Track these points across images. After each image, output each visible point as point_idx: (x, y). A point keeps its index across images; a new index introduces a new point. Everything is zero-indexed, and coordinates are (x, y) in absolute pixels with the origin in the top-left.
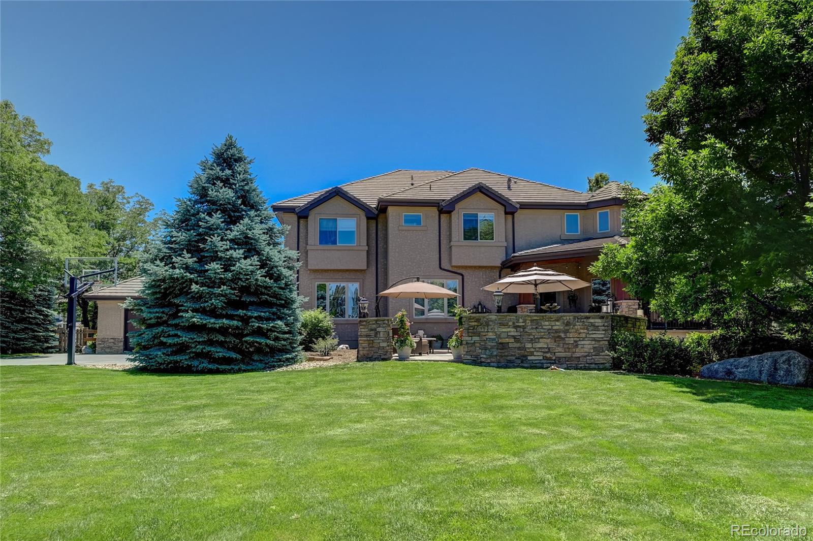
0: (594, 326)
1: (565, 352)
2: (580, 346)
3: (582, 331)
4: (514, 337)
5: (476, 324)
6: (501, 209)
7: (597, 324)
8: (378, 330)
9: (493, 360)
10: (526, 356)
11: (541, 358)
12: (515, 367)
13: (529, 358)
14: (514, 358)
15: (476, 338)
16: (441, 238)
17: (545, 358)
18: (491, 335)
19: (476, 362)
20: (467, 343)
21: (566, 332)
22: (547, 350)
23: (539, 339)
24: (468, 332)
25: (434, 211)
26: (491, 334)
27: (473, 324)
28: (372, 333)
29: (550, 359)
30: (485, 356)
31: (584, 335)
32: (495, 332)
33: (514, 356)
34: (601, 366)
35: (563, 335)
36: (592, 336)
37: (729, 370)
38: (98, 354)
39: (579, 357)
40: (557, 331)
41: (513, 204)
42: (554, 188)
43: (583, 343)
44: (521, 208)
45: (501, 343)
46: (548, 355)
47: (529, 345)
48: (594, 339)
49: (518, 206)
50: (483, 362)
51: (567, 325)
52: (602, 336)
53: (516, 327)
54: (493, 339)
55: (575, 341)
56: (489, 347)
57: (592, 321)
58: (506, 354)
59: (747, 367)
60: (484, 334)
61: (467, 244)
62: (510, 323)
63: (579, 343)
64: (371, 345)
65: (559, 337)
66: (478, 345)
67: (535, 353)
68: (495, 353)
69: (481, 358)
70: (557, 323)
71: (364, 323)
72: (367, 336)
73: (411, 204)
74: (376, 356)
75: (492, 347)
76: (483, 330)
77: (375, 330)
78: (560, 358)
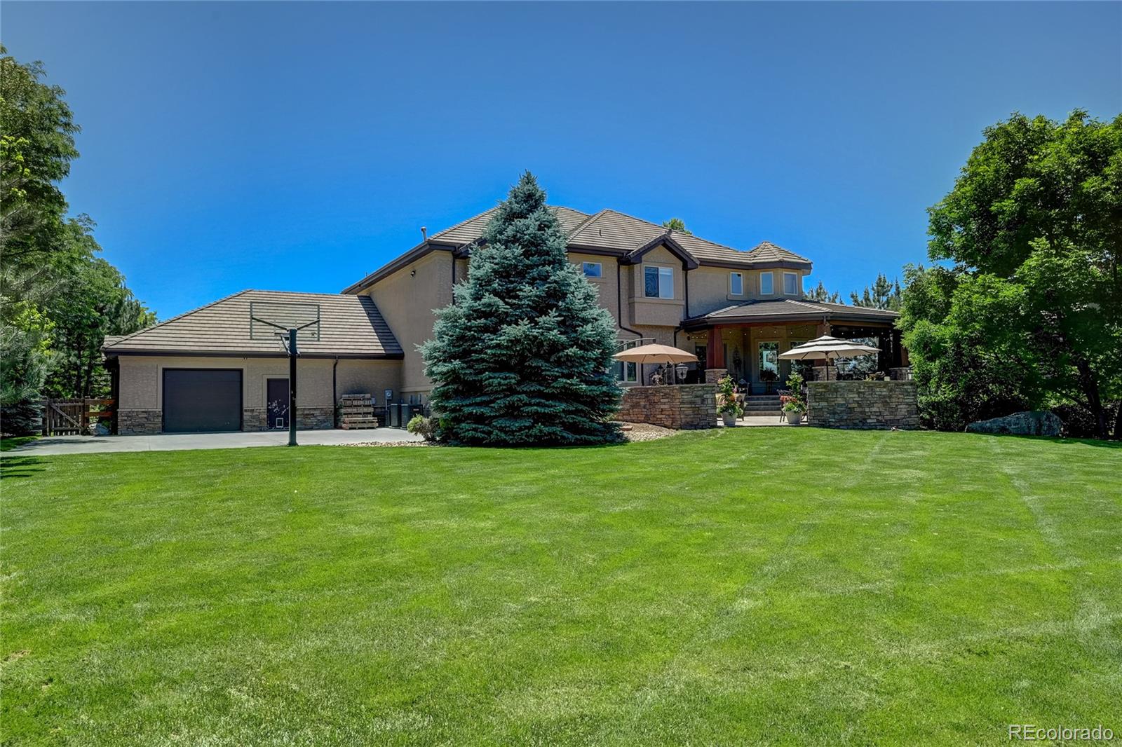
0: (907, 392)
1: (890, 415)
2: (899, 410)
3: (900, 396)
4: (857, 402)
5: (823, 390)
6: (680, 264)
7: (909, 390)
8: (705, 396)
9: (843, 423)
10: (865, 419)
11: (875, 421)
12: (858, 429)
13: (869, 421)
14: (857, 421)
15: (824, 404)
16: (621, 293)
17: (878, 421)
18: (840, 401)
19: (824, 425)
20: (813, 408)
21: (890, 397)
22: (879, 414)
23: (873, 403)
24: (815, 398)
25: (613, 262)
26: (840, 399)
27: (821, 390)
28: (698, 400)
29: (881, 422)
30: (834, 420)
31: (901, 400)
32: (845, 398)
33: (858, 419)
34: (913, 427)
35: (888, 400)
36: (906, 401)
37: (1003, 427)
38: (122, 435)
39: (899, 420)
40: (885, 397)
41: (694, 260)
42: (707, 242)
43: (901, 406)
44: (700, 265)
45: (850, 408)
46: (880, 418)
47: (867, 410)
48: (907, 404)
49: (698, 263)
50: (832, 426)
51: (891, 391)
52: (912, 401)
53: (859, 393)
54: (842, 405)
55: (896, 406)
56: (839, 412)
57: (905, 387)
58: (853, 418)
59: (1018, 424)
60: (832, 399)
61: (650, 301)
62: (855, 390)
63: (899, 407)
64: (696, 412)
65: (886, 402)
66: (826, 410)
67: (872, 417)
68: (845, 417)
69: (829, 422)
70: (885, 390)
71: (688, 389)
72: (691, 403)
73: (594, 252)
74: (704, 423)
75: (842, 412)
76: (831, 396)
77: (701, 396)
78: (886, 421)
